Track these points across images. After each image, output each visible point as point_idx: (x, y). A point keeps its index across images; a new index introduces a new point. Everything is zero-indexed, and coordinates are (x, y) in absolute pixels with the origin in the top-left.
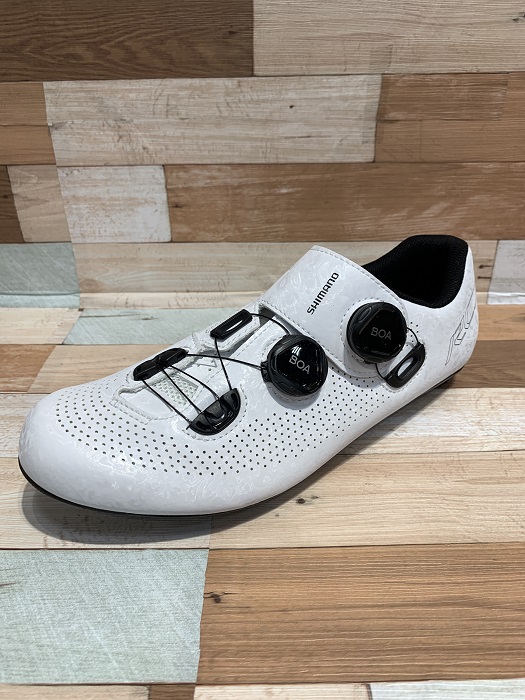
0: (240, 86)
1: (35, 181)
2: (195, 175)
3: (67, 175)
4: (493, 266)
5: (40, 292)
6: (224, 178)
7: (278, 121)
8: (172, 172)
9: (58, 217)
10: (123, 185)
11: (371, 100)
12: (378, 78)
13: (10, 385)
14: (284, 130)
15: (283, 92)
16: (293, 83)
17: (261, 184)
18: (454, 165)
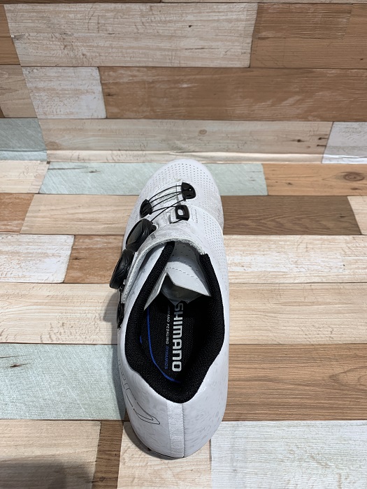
0: (151, 10)
1: (6, 76)
2: (121, 73)
3: (29, 72)
4: (328, 139)
5: (19, 150)
6: (141, 76)
7: (180, 37)
8: (104, 72)
9: (26, 101)
10: (70, 80)
11: (249, 22)
12: (255, 6)
13: (8, 227)
14: (184, 43)
15: (184, 15)
16: (191, 8)
17: (169, 81)
18: (306, 71)
